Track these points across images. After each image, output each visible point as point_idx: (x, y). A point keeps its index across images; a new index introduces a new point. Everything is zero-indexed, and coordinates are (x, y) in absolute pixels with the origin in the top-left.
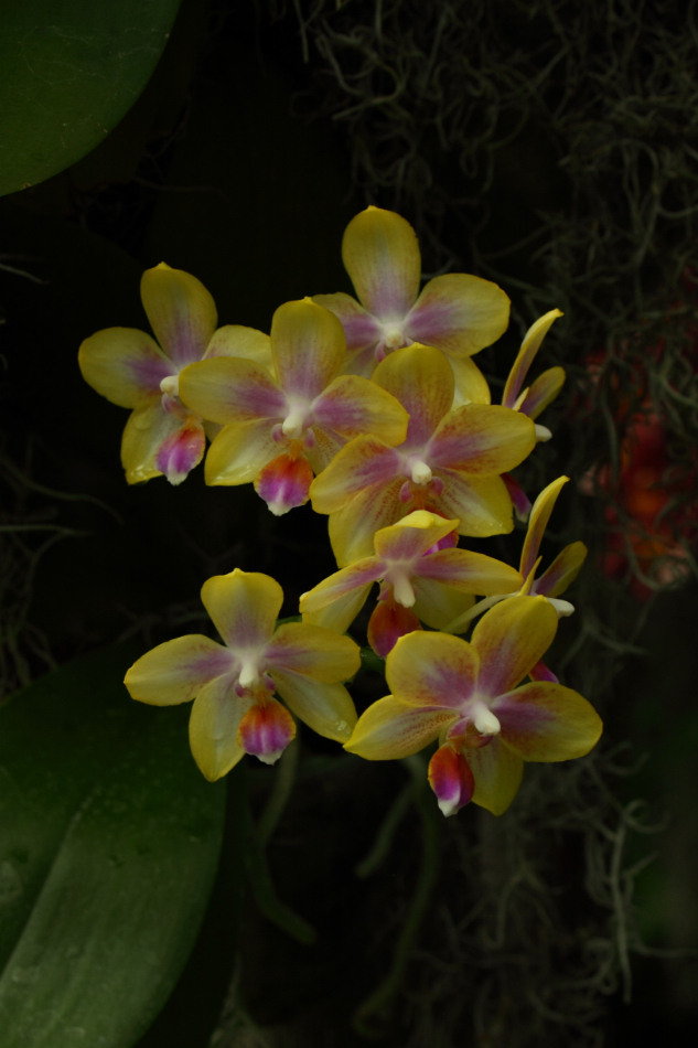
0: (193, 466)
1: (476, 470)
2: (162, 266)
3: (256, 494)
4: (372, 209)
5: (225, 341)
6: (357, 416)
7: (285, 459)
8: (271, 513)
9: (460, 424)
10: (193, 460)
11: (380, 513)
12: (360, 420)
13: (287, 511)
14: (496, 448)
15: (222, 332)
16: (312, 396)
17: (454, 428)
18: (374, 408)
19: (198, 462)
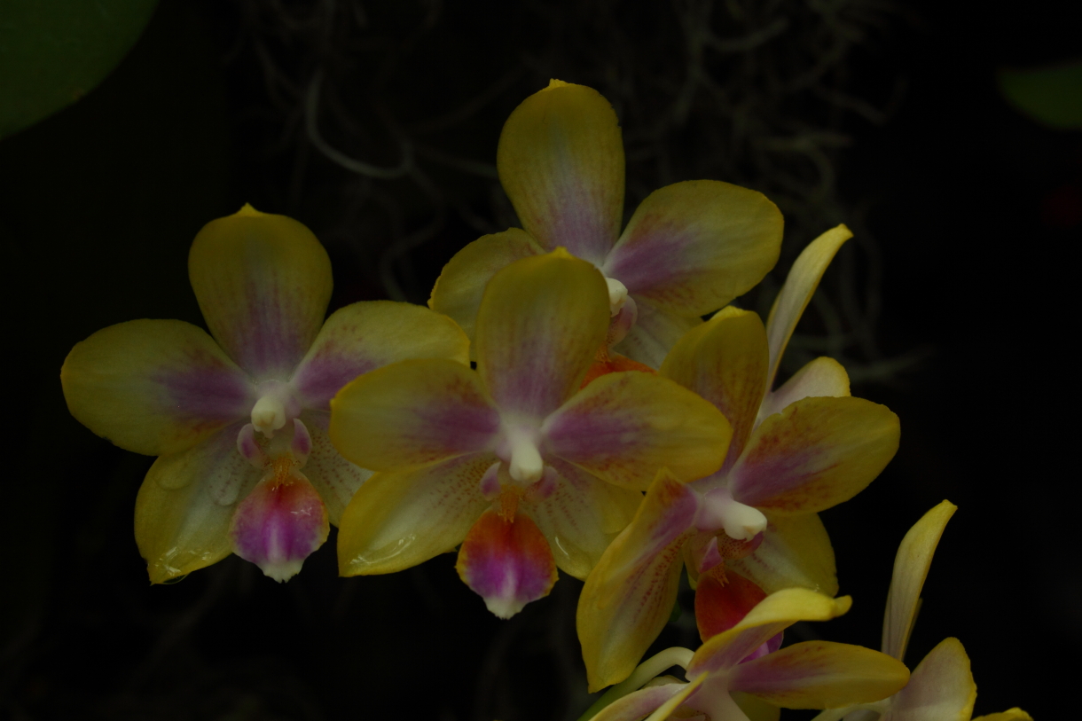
0: (316, 547)
1: (797, 505)
2: (248, 210)
3: (465, 587)
4: (555, 84)
5: (354, 329)
6: (627, 437)
7: (492, 521)
8: (491, 615)
9: (787, 434)
10: (313, 537)
11: (649, 593)
12: (633, 443)
13: (519, 609)
14: (835, 466)
15: (345, 315)
16: (544, 412)
17: (776, 440)
18: (663, 422)
19: (322, 538)
